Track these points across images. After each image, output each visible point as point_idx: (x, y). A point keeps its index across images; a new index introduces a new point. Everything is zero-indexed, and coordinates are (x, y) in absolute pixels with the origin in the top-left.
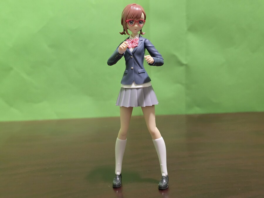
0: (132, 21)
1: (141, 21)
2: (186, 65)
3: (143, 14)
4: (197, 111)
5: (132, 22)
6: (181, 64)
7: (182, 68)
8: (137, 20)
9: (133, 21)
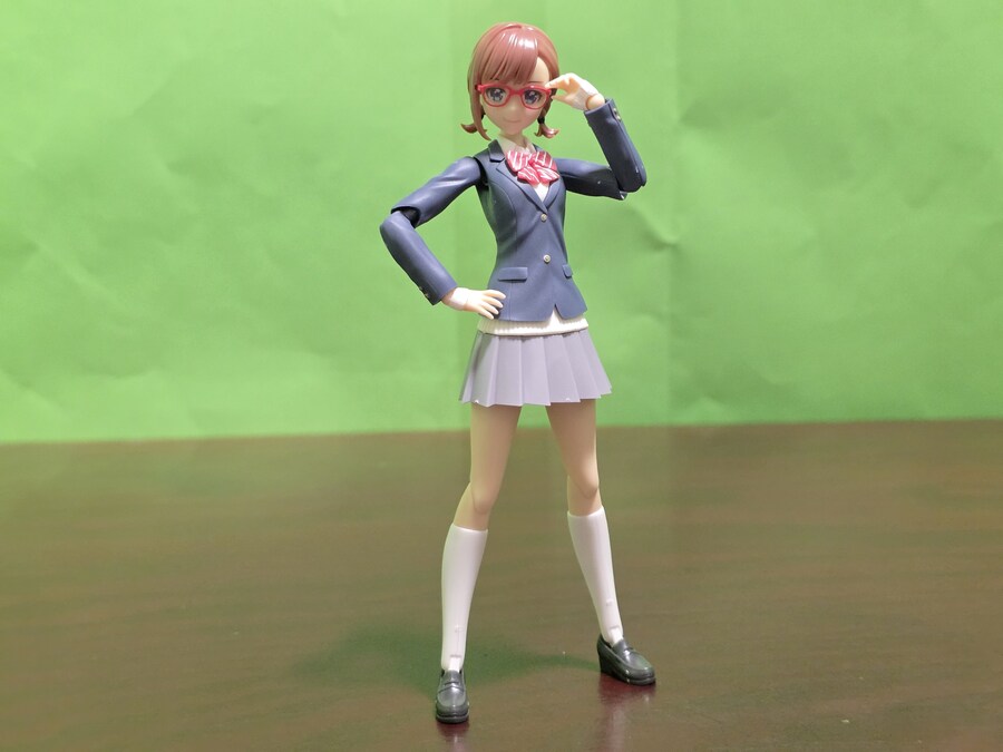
0: (498, 91)
1: (532, 93)
2: (674, 248)
3: (540, 63)
4: (710, 413)
5: (498, 95)
6: (658, 245)
7: (661, 257)
8: (518, 87)
9: (502, 91)
